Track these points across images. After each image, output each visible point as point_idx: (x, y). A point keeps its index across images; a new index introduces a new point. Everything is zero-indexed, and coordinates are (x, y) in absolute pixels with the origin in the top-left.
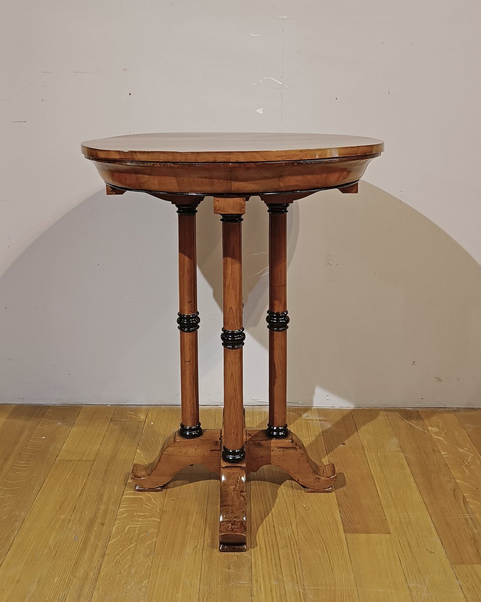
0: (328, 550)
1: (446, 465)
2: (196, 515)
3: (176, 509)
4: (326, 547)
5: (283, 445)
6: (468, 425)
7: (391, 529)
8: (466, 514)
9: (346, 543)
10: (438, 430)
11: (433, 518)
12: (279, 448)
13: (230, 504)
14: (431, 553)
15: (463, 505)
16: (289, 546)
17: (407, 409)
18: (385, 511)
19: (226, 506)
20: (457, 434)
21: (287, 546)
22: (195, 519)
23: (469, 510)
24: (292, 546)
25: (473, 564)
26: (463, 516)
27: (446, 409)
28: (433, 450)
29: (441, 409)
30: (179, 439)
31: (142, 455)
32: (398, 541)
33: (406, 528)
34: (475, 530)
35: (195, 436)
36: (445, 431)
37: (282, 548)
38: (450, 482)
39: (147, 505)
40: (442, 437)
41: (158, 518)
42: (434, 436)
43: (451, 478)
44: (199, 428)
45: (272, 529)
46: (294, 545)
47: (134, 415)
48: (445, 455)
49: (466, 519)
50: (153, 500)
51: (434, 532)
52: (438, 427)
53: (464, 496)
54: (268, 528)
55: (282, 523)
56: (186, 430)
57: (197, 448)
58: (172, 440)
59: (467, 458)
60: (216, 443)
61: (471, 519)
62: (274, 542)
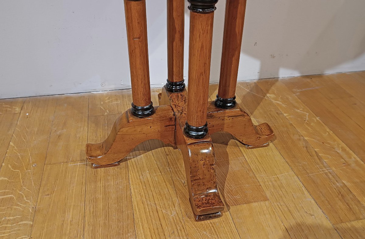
0: (216, 230)
1: (291, 125)
2: (73, 209)
3: (51, 205)
4: (214, 228)
5: (233, 114)
6: (295, 90)
7: (268, 194)
8: (324, 169)
9: (231, 219)
10: (275, 96)
11: (299, 177)
12: (229, 117)
13: (201, 178)
14: (312, 215)
15: (318, 161)
16: (176, 233)
17: (246, 81)
18: (257, 176)
19: (198, 179)
20: (290, 98)
21: (174, 232)
22: (72, 215)
23: (325, 165)
24: (179, 231)
25: (350, 221)
26: (323, 171)
27: (275, 79)
28: (277, 113)
29: (271, 79)
30: (132, 119)
31: (16, 148)
32: (277, 207)
33: (281, 192)
34: (338, 184)
35: (148, 115)
36: (281, 96)
37: (170, 236)
38: (300, 140)
39: (17, 205)
40: (280, 101)
41: (30, 220)
42: (274, 101)
43: (299, 136)
44: (151, 107)
45: (155, 213)
46: (181, 230)
47: (10, 108)
48: (288, 116)
49: (326, 174)
50: (25, 199)
51: (306, 192)
52: (274, 94)
53: (316, 152)
54: (151, 213)
55: (164, 204)
56: (138, 110)
57: (151, 125)
58: (125, 120)
59: (305, 117)
60: (171, 119)
61: (330, 173)
62: (159, 230)
